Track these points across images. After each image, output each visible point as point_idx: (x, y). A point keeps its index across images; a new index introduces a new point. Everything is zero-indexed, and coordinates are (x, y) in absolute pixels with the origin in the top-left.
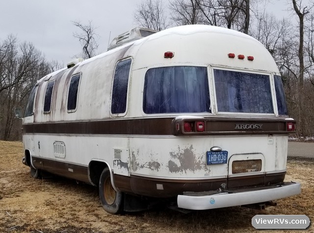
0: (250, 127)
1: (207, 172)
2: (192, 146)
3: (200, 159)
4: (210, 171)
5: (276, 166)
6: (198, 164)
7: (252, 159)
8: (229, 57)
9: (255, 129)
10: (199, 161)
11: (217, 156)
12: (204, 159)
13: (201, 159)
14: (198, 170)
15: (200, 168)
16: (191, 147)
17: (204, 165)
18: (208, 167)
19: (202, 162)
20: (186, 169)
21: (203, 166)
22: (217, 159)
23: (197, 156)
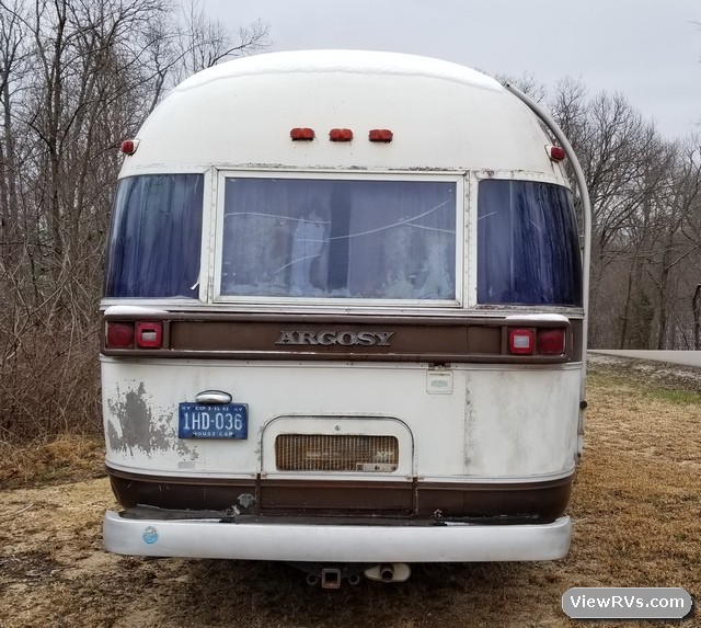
0: (340, 339)
1: (188, 457)
2: (142, 385)
3: (164, 422)
4: (196, 456)
5: (467, 462)
6: (160, 434)
7: (357, 433)
8: (294, 139)
9: (361, 347)
10: (162, 427)
11: (212, 417)
12: (175, 423)
13: (168, 421)
14: (159, 451)
15: (165, 446)
16: (141, 389)
17: (177, 439)
18: (190, 445)
19: (169, 431)
20: (132, 445)
21: (173, 440)
22: (212, 425)
23: (155, 414)
